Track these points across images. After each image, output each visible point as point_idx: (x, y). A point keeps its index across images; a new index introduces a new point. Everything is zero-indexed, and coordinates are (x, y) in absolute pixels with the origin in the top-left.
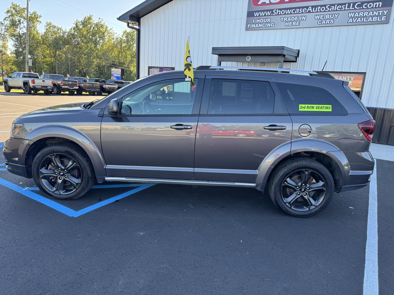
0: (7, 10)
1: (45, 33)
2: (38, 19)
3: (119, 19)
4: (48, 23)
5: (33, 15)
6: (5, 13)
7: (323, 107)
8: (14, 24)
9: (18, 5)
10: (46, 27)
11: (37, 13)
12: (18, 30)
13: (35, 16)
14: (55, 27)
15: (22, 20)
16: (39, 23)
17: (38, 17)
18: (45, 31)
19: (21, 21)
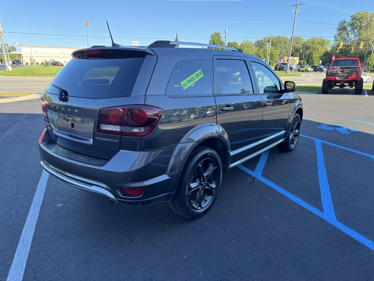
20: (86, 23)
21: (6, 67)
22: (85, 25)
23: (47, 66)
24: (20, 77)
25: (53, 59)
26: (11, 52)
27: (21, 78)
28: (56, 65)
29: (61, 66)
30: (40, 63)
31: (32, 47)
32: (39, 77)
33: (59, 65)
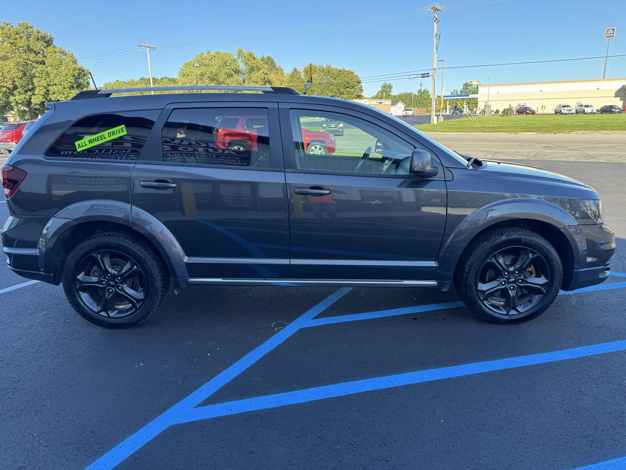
20: (611, 31)
21: (432, 118)
22: (608, 37)
23: (505, 114)
24: (440, 133)
25: (522, 103)
26: (470, 95)
27: (441, 135)
28: (522, 113)
29: (531, 114)
30: (501, 111)
31: (491, 86)
32: (465, 133)
33: (527, 114)
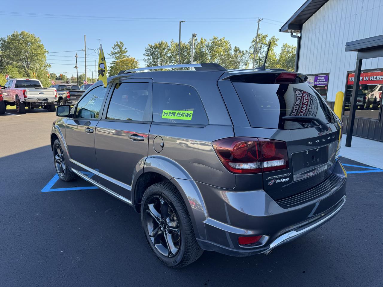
0: (253, 40)
1: (281, 54)
2: (276, 42)
3: (280, 31)
4: (285, 44)
5: (272, 40)
6: (251, 43)
7: (184, 113)
8: (256, 51)
9: (261, 34)
10: (282, 49)
11: (275, 38)
12: (259, 54)
13: (273, 40)
14: (290, 47)
15: (263, 45)
16: (275, 46)
17: (275, 41)
18: (281, 52)
19: (262, 47)
